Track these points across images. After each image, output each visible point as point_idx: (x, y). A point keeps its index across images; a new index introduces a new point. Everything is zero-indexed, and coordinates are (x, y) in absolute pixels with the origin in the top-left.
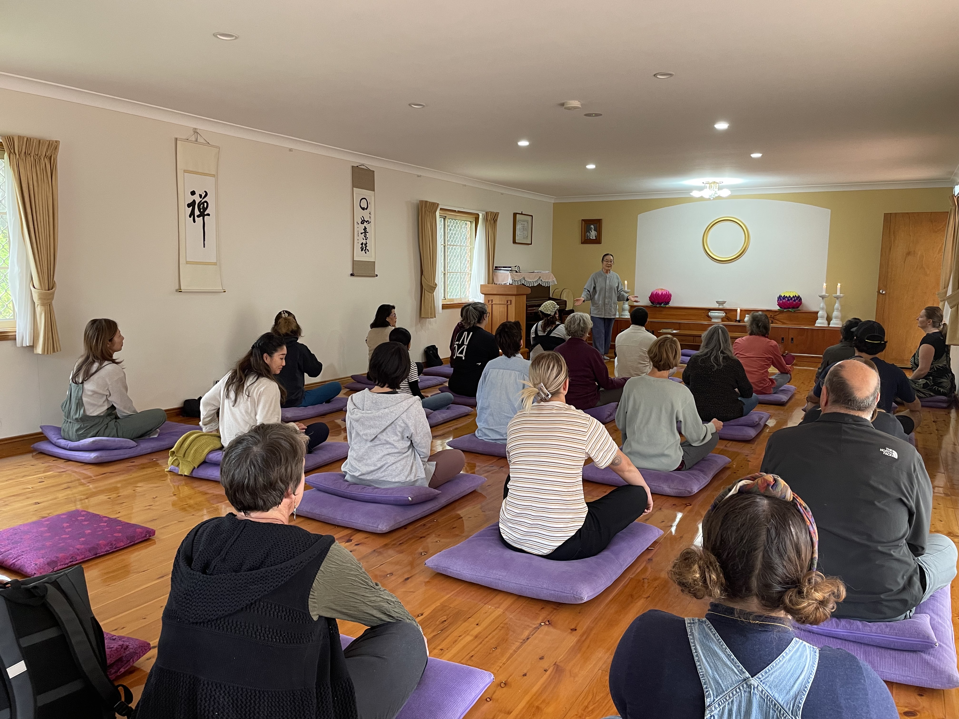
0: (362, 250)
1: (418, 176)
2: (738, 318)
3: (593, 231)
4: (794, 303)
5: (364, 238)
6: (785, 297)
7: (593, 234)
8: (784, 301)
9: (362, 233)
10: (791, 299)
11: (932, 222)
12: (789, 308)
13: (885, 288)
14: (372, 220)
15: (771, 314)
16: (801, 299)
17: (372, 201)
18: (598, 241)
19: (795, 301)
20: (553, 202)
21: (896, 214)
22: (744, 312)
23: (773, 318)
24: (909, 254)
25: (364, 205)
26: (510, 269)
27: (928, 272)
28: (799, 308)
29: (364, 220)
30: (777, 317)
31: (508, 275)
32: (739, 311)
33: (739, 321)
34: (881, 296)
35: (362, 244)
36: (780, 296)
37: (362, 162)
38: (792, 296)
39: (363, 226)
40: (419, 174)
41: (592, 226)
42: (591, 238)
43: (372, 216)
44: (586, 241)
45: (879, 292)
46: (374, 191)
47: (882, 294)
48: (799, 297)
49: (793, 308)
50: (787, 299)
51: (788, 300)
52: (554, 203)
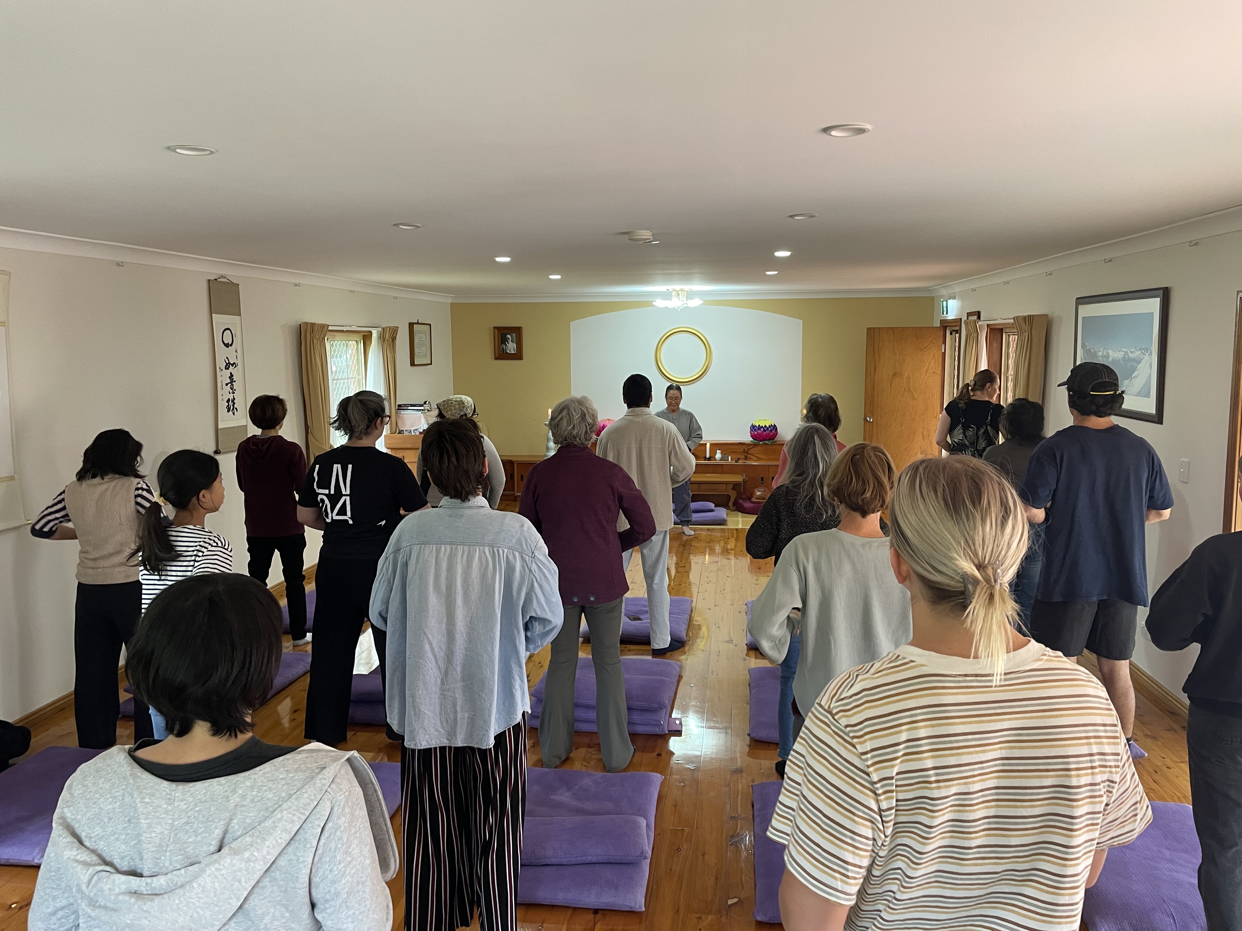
0: (228, 411)
1: (296, 285)
2: (708, 456)
3: (510, 342)
4: (771, 434)
5: (231, 391)
6: (760, 427)
7: (511, 347)
8: (759, 431)
9: (227, 385)
10: (768, 429)
11: (917, 338)
12: (766, 440)
13: (872, 415)
14: (239, 362)
15: (744, 448)
16: (776, 429)
17: (237, 331)
18: (518, 356)
19: (771, 431)
20: (450, 301)
21: (879, 328)
22: (715, 446)
23: (747, 453)
24: (895, 375)
25: (228, 340)
26: (422, 408)
27: (916, 396)
28: (775, 439)
29: (229, 363)
30: (751, 451)
31: (420, 417)
32: (708, 446)
33: (709, 459)
34: (868, 423)
35: (228, 401)
36: (753, 427)
37: (222, 272)
38: (768, 426)
39: (228, 372)
40: (296, 281)
41: (509, 336)
42: (508, 352)
43: (239, 354)
44: (501, 355)
45: (865, 420)
46: (240, 315)
47: (870, 422)
48: (775, 425)
49: (770, 440)
50: (762, 429)
51: (764, 431)
52: (451, 304)
